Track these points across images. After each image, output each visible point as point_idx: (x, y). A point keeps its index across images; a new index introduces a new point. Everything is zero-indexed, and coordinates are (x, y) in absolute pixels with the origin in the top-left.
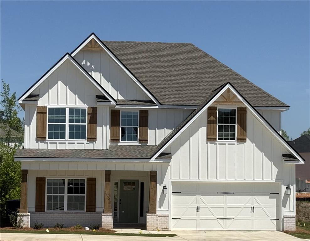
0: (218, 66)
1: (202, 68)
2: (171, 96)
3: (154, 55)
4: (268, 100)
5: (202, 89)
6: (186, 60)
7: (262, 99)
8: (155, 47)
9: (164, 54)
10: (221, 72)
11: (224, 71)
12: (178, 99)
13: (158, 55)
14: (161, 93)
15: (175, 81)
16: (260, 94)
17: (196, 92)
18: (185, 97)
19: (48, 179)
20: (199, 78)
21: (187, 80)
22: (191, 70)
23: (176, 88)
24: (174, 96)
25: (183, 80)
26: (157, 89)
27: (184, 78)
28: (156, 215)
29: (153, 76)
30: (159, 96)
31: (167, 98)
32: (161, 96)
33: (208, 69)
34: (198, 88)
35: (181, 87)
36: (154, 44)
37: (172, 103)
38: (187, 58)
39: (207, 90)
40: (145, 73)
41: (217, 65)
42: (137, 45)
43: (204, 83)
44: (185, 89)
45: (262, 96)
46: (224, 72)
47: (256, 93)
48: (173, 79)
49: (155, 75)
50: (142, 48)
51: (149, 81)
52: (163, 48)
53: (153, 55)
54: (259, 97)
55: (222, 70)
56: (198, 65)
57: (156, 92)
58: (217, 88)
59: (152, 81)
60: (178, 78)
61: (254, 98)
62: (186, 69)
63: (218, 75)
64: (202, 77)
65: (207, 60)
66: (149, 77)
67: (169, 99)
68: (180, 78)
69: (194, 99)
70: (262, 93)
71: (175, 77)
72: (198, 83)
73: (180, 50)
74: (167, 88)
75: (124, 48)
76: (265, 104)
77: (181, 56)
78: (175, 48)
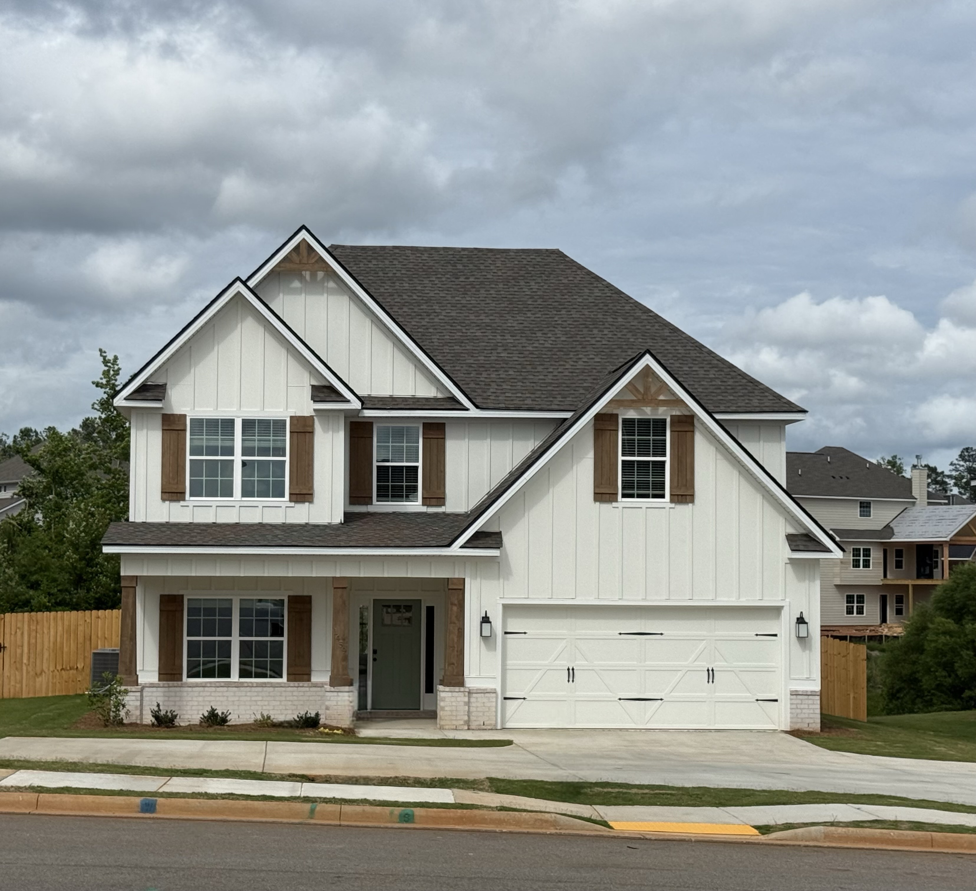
0: (626, 308)
1: (584, 315)
2: (505, 387)
3: (463, 280)
4: (751, 395)
5: (583, 367)
6: (543, 292)
7: (735, 392)
8: (465, 260)
9: (488, 277)
10: (632, 324)
11: (640, 320)
12: (522, 393)
13: (473, 280)
14: (477, 379)
15: (515, 349)
16: (732, 380)
17: (568, 374)
18: (539, 388)
19: (189, 600)
20: (574, 339)
21: (546, 345)
22: (556, 319)
23: (517, 366)
24: (511, 386)
25: (535, 345)
26: (467, 368)
27: (538, 340)
28: (462, 689)
29: (458, 334)
30: (472, 385)
31: (492, 390)
32: (477, 387)
33: (600, 316)
34: (572, 365)
35: (528, 363)
36: (463, 253)
37: (505, 404)
38: (546, 287)
39: (594, 371)
40: (436, 327)
41: (624, 304)
42: (419, 255)
43: (589, 353)
44: (540, 368)
45: (737, 384)
46: (639, 322)
47: (720, 377)
48: (508, 341)
49: (464, 331)
50: (431, 264)
51: (447, 347)
52: (487, 264)
53: (461, 280)
54: (729, 387)
55: (635, 319)
56: (575, 306)
57: (466, 376)
58: (620, 364)
59: (456, 347)
60: (524, 340)
61: (715, 391)
62: (544, 316)
63: (625, 330)
64: (584, 338)
65: (597, 293)
66: (448, 337)
67: (498, 394)
68: (527, 340)
69: (563, 392)
70: (736, 378)
71: (514, 338)
72: (571, 353)
73: (530, 269)
74: (494, 365)
75: (387, 262)
76: (743, 404)
77: (532, 283)
78: (516, 263)
